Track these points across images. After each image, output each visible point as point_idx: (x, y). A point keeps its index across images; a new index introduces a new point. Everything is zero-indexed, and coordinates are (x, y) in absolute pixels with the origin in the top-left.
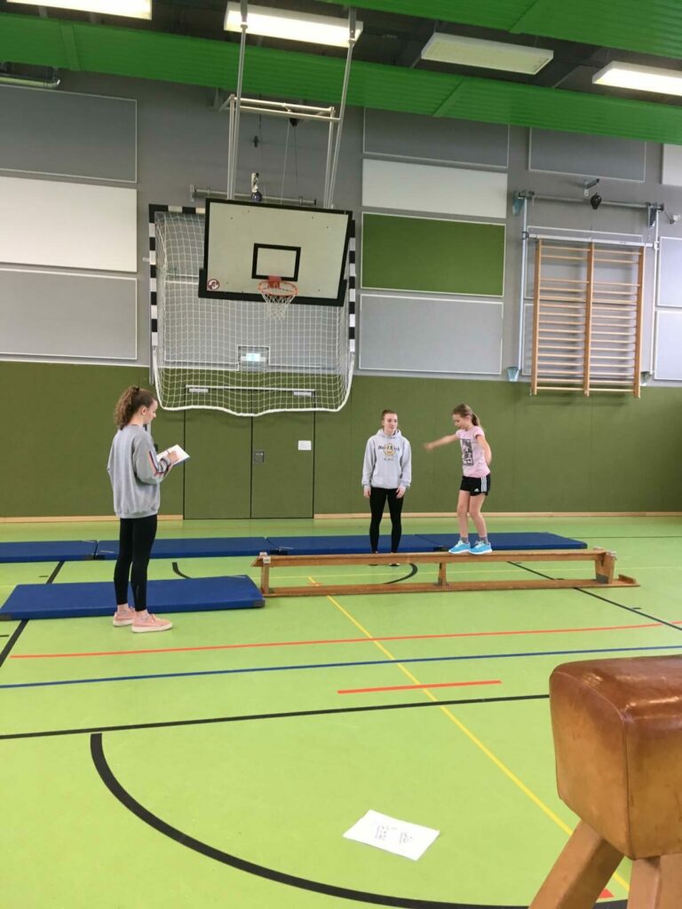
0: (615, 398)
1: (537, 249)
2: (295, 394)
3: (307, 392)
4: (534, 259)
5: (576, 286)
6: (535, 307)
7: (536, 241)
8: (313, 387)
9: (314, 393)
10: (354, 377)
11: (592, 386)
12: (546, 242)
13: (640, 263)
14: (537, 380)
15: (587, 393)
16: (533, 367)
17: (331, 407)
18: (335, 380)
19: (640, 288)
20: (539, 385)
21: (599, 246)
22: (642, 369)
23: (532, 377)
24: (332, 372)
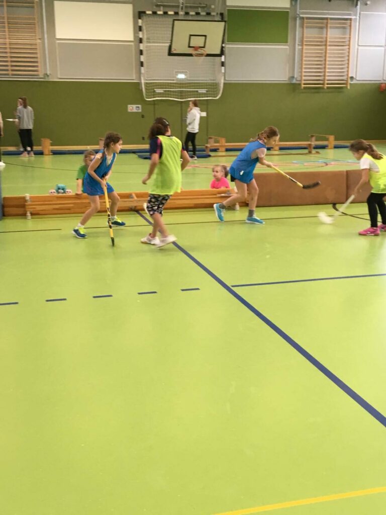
0: (338, 89)
1: (303, 22)
2: (200, 92)
3: (204, 91)
4: (302, 26)
5: (322, 38)
6: (302, 49)
7: (303, 18)
8: (207, 88)
9: (207, 91)
10: (224, 84)
11: (328, 84)
12: (308, 18)
13: (350, 26)
14: (303, 82)
15: (325, 88)
16: (301, 76)
17: (214, 97)
18: (216, 85)
19: (350, 38)
20: (304, 84)
21: (331, 19)
22: (350, 75)
23: (301, 81)
24: (214, 82)
